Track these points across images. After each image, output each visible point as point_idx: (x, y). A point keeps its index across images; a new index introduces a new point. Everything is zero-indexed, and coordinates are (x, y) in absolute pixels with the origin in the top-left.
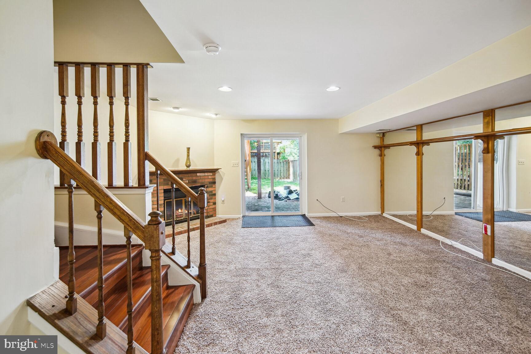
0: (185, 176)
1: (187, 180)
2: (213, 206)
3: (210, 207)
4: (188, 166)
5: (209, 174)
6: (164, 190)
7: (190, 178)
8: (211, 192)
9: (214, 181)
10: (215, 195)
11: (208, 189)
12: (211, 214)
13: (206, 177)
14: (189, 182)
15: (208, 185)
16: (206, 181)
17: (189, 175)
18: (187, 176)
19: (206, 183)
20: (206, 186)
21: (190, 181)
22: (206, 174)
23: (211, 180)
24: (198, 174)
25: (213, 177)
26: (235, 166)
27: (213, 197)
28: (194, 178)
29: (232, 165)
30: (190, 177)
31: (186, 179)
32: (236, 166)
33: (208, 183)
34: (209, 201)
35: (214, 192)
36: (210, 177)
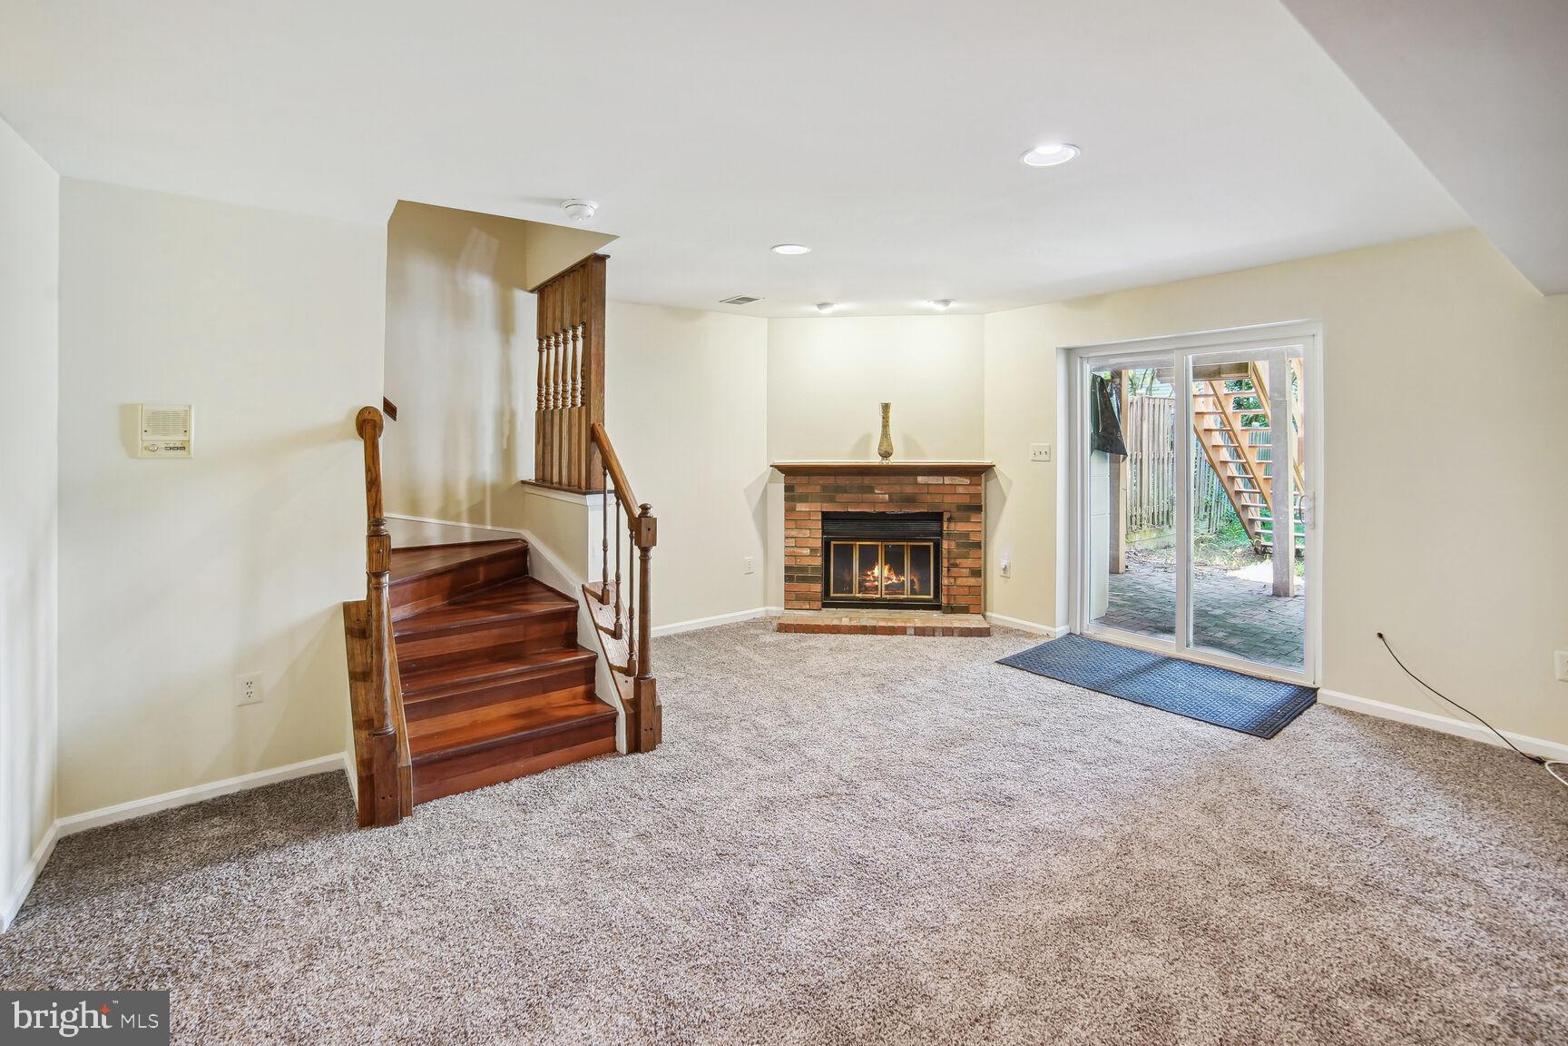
0: (882, 481)
1: (885, 494)
2: (972, 581)
3: (959, 581)
4: (886, 455)
5: (958, 480)
6: (824, 514)
7: (897, 489)
8: (967, 535)
9: (975, 502)
10: (978, 545)
11: (952, 525)
12: (962, 602)
13: (947, 490)
14: (891, 500)
15: (954, 515)
16: (948, 499)
17: (893, 479)
18: (887, 482)
19: (946, 507)
20: (946, 516)
21: (894, 497)
22: (948, 480)
23: (966, 500)
24: (920, 479)
25: (972, 490)
26: (1039, 457)
27: (973, 553)
28: (909, 490)
29: (1032, 457)
30: (896, 487)
31: (882, 489)
32: (1043, 457)
33: (954, 509)
34: (958, 561)
35: (973, 538)
36: (960, 490)
